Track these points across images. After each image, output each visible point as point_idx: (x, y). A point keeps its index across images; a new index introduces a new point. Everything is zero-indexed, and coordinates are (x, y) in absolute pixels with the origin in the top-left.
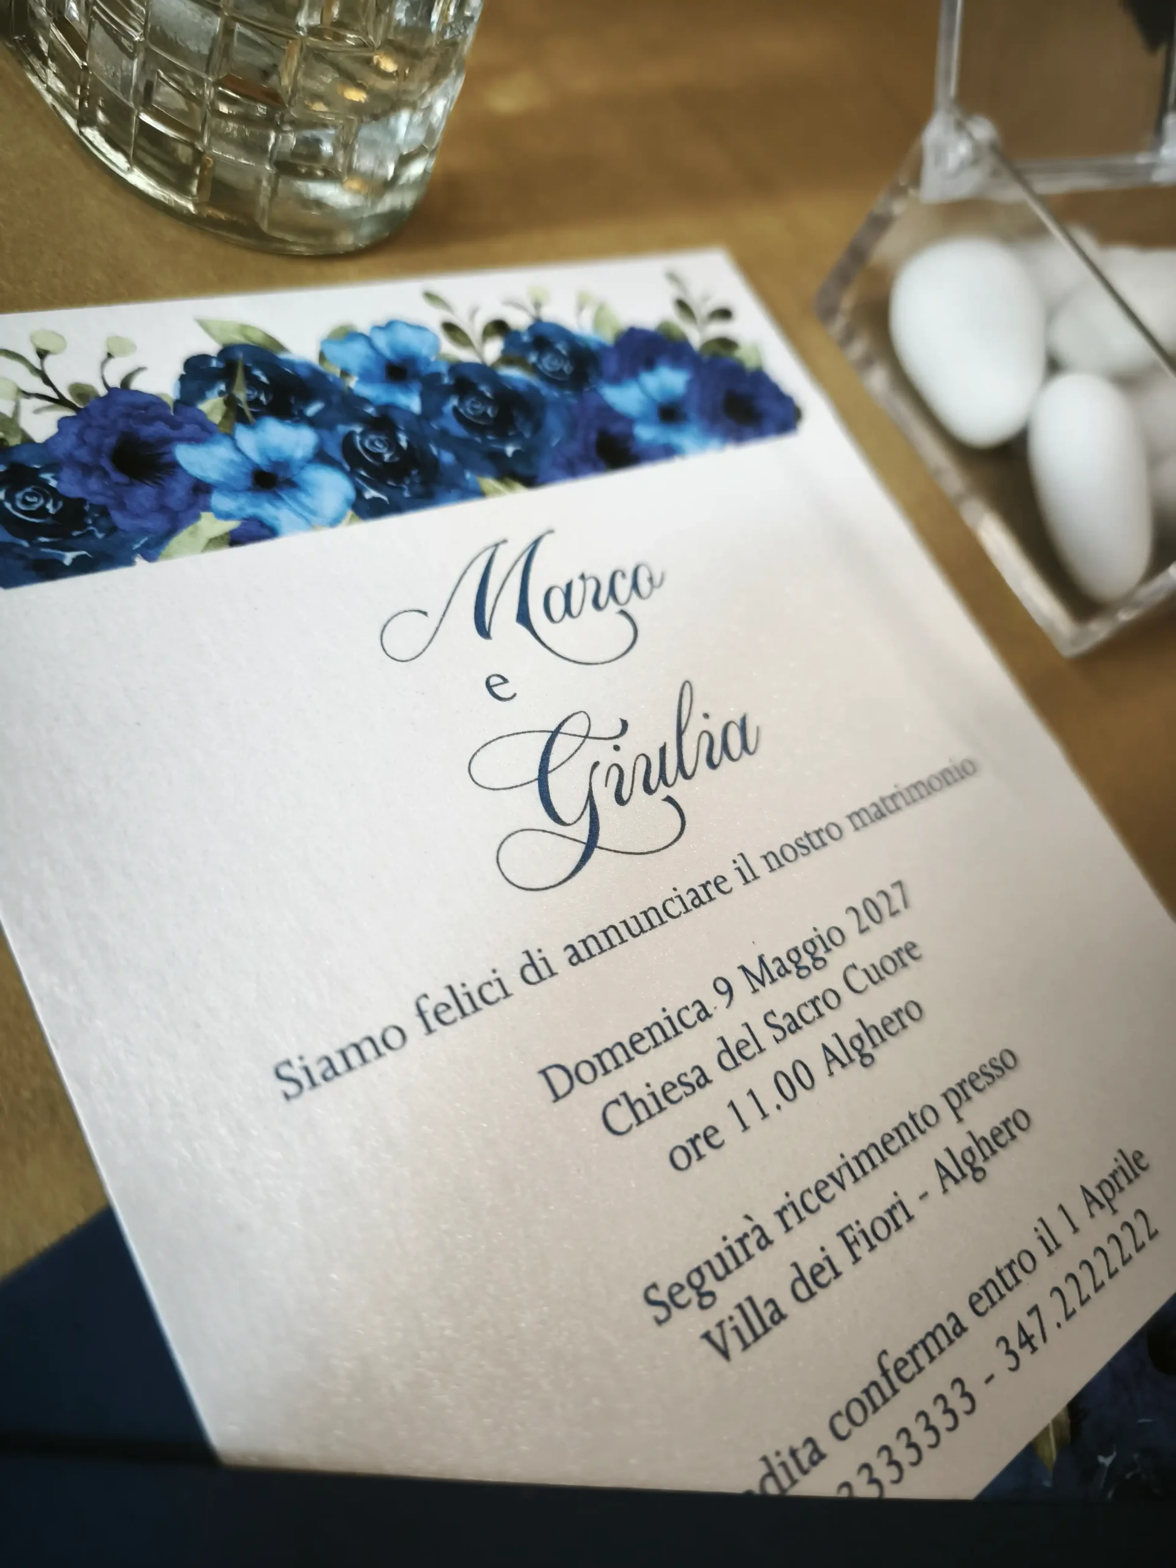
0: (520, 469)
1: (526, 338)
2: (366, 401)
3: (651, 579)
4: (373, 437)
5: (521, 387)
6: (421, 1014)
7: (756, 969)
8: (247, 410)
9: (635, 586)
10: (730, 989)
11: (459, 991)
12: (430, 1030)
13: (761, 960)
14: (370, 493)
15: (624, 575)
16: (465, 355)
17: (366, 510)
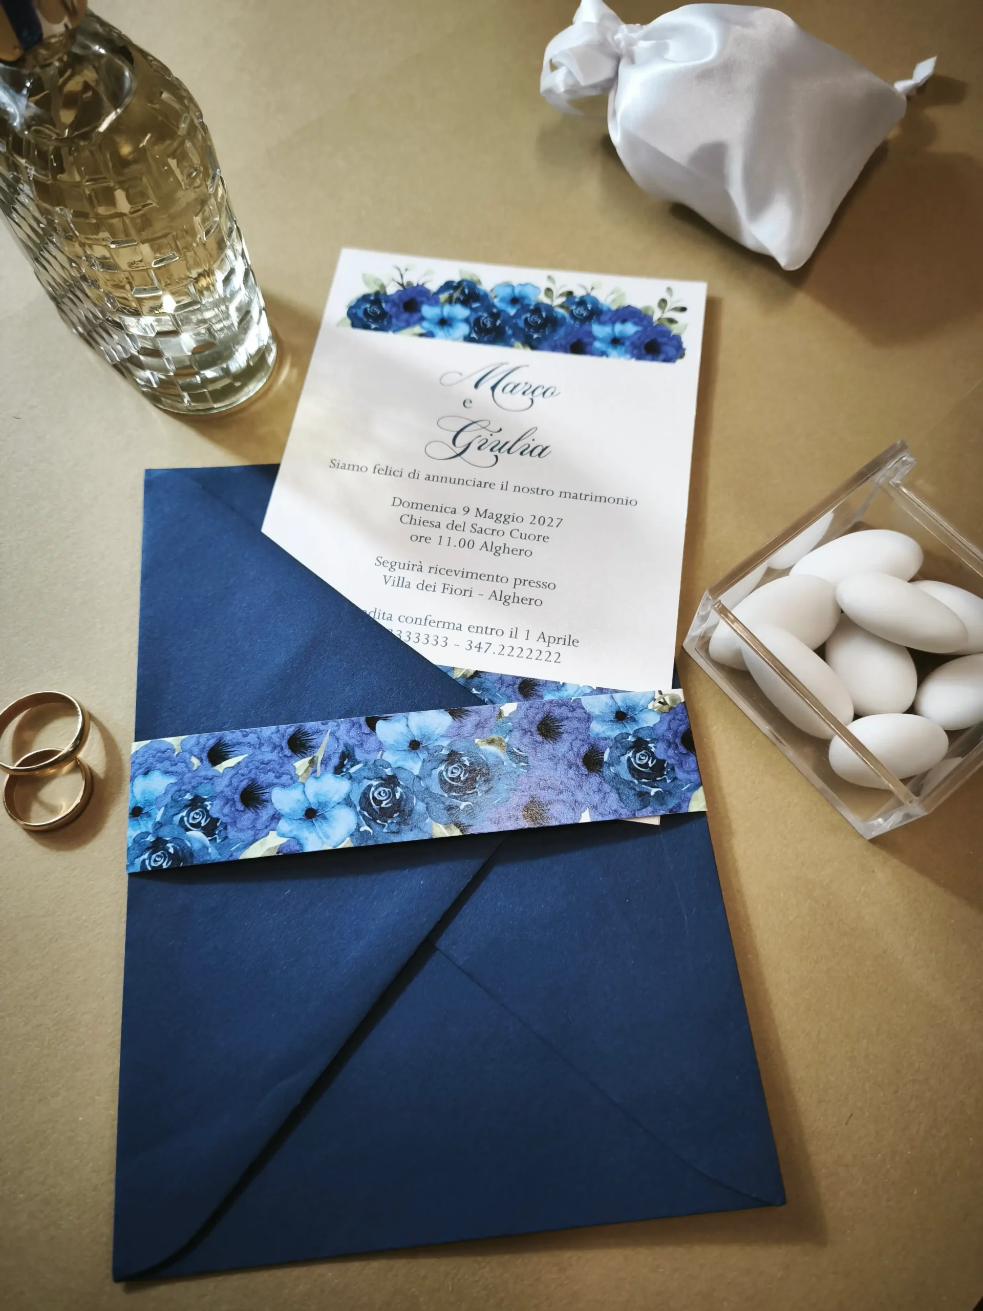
0: (534, 343)
1: (577, 300)
2: (495, 307)
3: (552, 393)
4: (489, 319)
5: (559, 316)
6: (375, 468)
7: (482, 511)
8: (454, 300)
9: (544, 393)
10: (468, 511)
11: (389, 468)
12: (374, 472)
13: (486, 511)
14: (474, 335)
15: (543, 388)
16: (546, 301)
17: (468, 339)
